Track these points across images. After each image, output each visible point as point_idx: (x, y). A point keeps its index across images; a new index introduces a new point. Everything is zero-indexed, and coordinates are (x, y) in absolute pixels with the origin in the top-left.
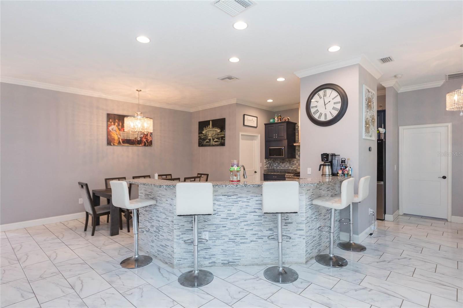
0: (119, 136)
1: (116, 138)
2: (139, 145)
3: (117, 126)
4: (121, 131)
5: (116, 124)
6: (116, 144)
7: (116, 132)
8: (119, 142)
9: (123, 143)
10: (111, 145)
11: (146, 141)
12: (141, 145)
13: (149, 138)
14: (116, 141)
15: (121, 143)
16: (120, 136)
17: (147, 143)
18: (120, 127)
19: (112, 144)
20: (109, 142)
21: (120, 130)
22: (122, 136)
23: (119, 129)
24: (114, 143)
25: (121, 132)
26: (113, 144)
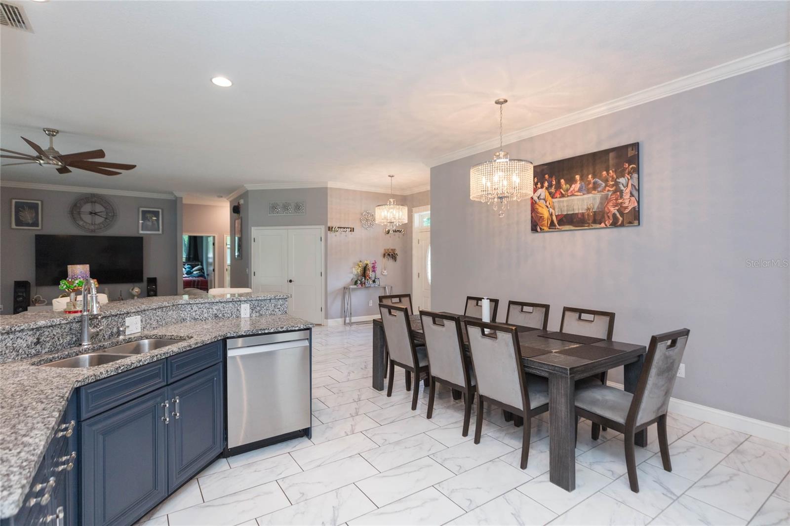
0: (551, 210)
1: (546, 215)
2: (598, 226)
3: (547, 189)
4: (557, 198)
5: (546, 184)
6: (546, 229)
7: (546, 202)
8: (552, 222)
9: (559, 225)
10: (537, 231)
11: (618, 210)
12: (603, 225)
13: (627, 202)
14: (546, 222)
15: (555, 226)
16: (554, 209)
17: (621, 219)
18: (553, 190)
19: (539, 229)
20: (535, 227)
21: (554, 195)
22: (556, 210)
23: (550, 193)
24: (543, 225)
25: (554, 200)
26: (541, 229)
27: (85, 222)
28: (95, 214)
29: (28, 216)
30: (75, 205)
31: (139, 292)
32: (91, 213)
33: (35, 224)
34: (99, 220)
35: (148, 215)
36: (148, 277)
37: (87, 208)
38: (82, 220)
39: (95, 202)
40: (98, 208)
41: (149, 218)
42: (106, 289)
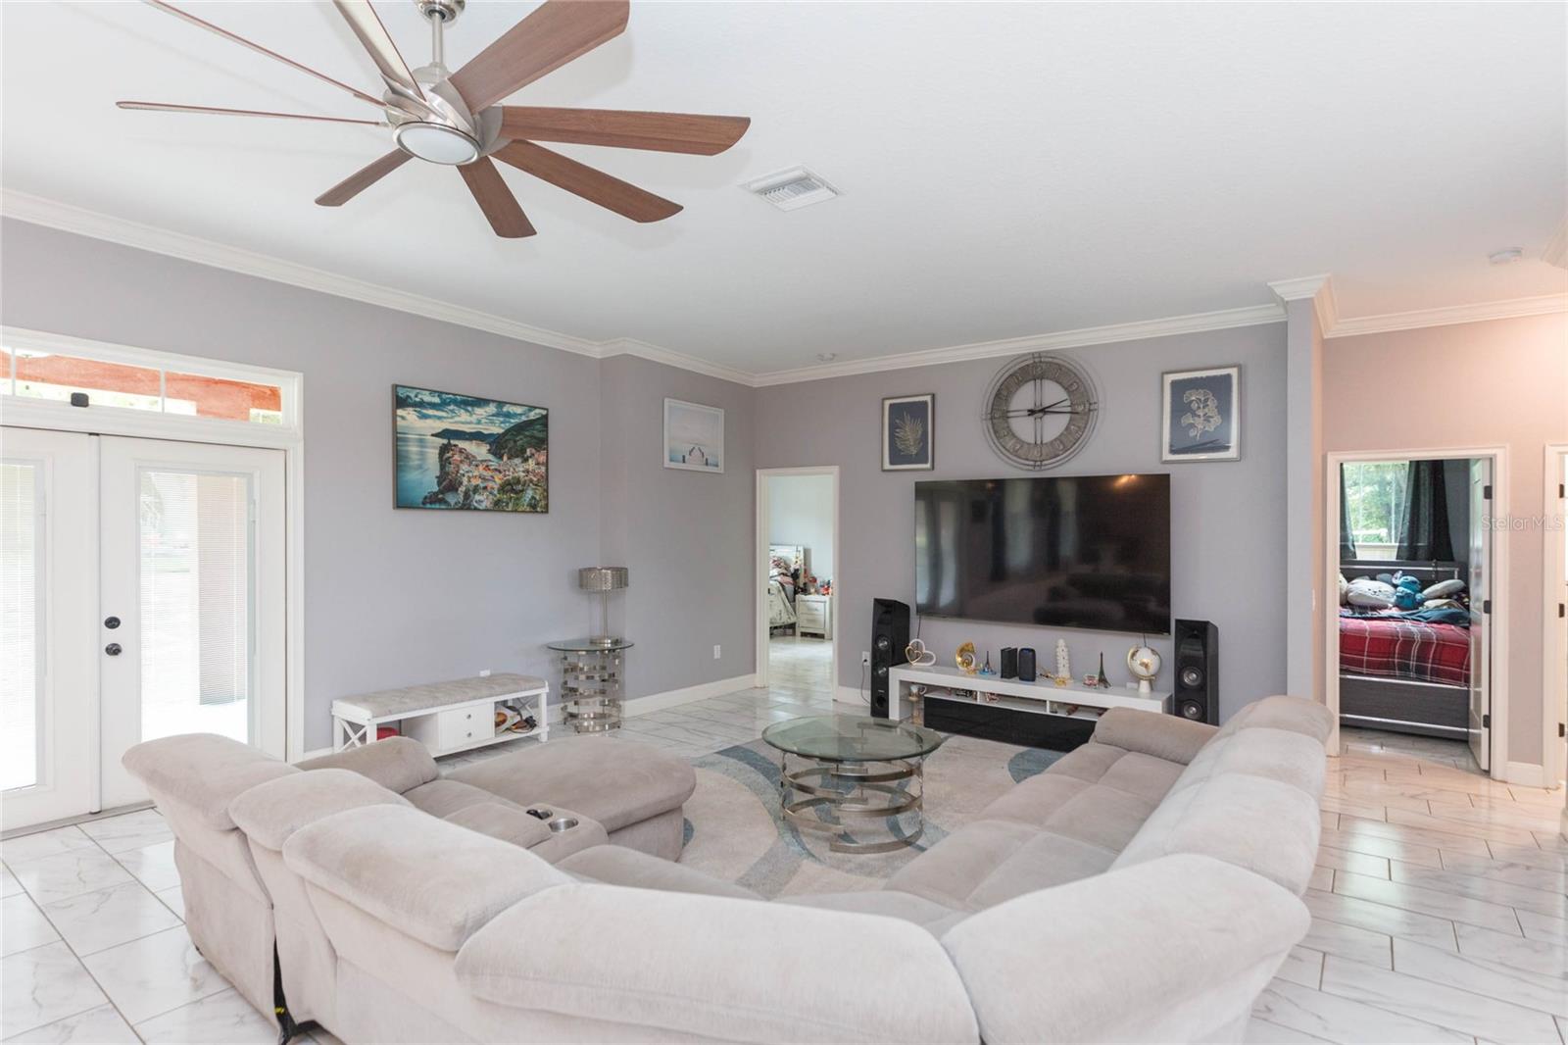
27: (1019, 440)
28: (1044, 411)
29: (909, 434)
30: (998, 395)
31: (1153, 668)
32: (1032, 412)
33: (921, 457)
34: (1054, 427)
35: (1193, 396)
36: (1179, 618)
37: (1024, 397)
38: (1014, 435)
39: (1042, 378)
40: (1053, 393)
41: (1194, 406)
42: (1061, 642)
